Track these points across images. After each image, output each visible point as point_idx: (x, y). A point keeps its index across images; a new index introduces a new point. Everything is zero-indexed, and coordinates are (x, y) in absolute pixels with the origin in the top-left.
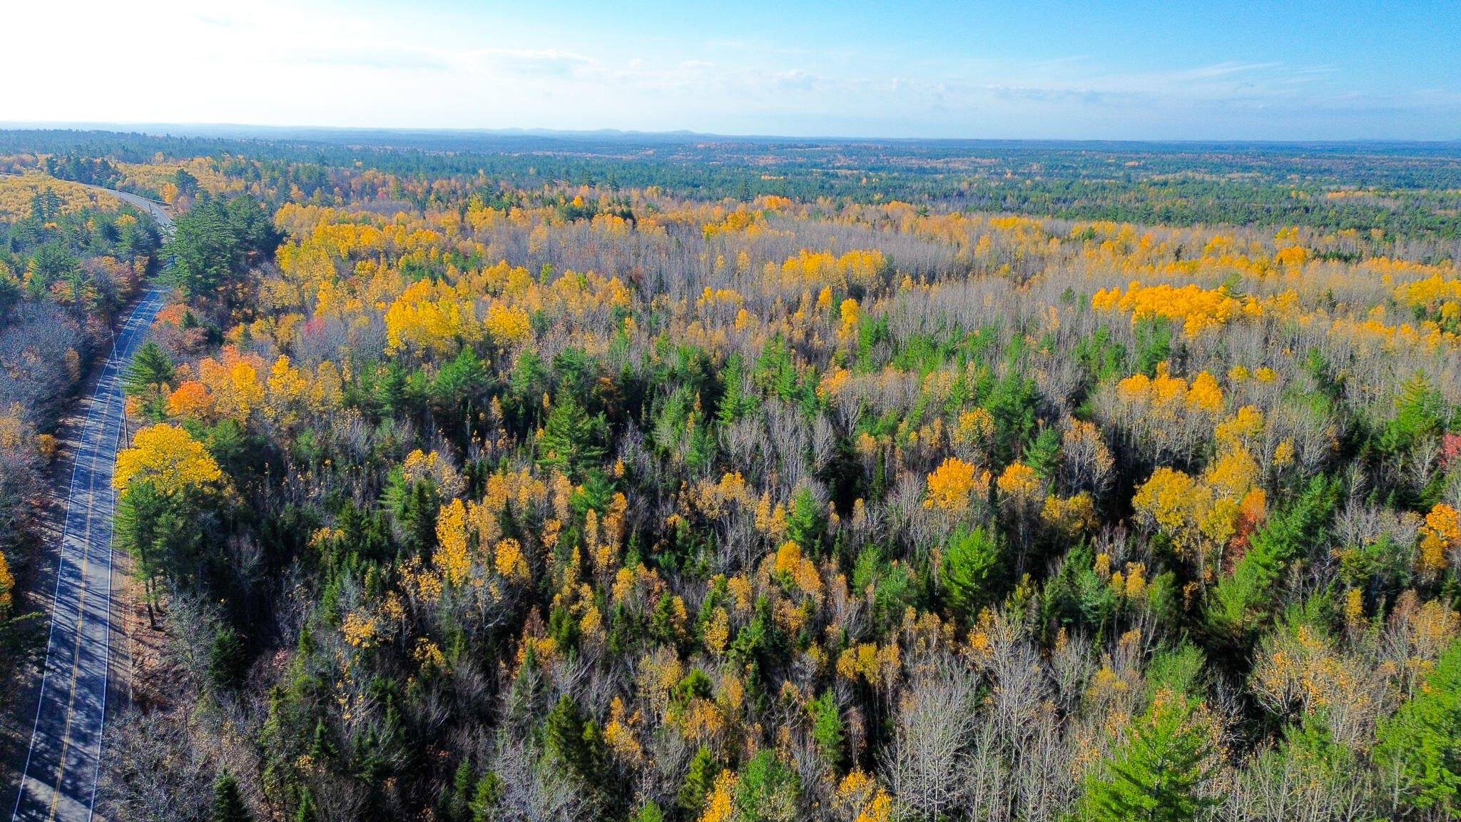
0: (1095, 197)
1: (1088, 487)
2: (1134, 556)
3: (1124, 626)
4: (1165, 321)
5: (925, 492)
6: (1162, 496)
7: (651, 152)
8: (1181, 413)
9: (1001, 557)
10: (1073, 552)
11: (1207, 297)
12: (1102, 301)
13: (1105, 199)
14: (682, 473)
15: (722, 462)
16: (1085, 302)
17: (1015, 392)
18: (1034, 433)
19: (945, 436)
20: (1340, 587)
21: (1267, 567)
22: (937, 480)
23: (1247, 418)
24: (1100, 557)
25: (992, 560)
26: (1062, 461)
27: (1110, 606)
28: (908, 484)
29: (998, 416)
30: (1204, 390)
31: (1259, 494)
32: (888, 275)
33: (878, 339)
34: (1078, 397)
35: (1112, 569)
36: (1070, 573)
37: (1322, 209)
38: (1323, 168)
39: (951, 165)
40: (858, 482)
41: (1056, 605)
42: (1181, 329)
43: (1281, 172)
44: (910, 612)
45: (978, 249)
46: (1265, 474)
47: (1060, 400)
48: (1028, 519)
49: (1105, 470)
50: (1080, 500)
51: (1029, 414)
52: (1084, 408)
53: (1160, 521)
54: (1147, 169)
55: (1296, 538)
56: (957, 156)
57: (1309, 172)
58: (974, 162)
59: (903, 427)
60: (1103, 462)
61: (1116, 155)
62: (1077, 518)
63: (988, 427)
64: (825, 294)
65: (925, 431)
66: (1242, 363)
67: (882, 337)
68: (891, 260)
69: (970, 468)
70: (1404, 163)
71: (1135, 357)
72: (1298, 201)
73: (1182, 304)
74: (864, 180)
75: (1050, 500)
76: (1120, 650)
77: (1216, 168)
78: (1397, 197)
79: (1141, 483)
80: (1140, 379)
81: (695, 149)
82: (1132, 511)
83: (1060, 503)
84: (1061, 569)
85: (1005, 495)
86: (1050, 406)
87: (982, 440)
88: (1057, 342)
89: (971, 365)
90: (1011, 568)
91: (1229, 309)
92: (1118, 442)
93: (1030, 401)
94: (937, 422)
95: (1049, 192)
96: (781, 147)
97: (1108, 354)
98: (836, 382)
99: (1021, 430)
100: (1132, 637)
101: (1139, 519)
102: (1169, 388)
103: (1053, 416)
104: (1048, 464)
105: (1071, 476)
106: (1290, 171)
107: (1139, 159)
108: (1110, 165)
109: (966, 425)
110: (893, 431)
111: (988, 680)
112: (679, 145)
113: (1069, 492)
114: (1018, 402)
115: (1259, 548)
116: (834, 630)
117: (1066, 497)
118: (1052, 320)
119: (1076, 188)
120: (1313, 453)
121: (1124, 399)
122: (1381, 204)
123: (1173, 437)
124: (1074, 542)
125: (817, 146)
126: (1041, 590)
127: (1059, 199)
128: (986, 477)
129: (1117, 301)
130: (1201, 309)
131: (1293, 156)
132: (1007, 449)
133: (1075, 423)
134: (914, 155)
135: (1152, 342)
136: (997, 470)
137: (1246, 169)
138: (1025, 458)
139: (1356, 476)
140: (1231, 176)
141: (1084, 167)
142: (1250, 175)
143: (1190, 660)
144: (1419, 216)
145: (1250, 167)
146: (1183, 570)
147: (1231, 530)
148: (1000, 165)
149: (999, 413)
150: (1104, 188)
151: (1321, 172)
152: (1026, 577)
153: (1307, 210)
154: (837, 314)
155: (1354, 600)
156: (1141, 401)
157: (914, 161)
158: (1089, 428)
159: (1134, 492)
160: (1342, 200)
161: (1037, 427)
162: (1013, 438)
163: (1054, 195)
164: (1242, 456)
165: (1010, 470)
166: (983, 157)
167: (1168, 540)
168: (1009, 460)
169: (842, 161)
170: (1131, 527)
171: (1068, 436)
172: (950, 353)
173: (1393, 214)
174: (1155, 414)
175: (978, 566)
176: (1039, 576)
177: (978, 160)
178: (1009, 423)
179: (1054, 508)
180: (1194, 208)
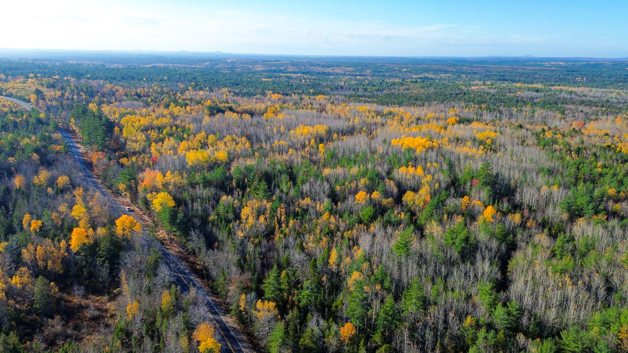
0: (391, 88)
1: (392, 196)
2: (403, 211)
3: (400, 224)
4: (412, 149)
5: (355, 199)
6: (408, 197)
7: (208, 63)
8: (414, 177)
9: (374, 212)
10: (389, 211)
11: (423, 141)
12: (394, 142)
13: (395, 89)
14: (293, 198)
15: (303, 195)
16: (390, 143)
17: (373, 173)
18: (379, 184)
19: (357, 186)
20: (443, 214)
21: (429, 211)
22: (358, 196)
23: (429, 178)
24: (395, 211)
25: (373, 213)
26: (386, 190)
27: (397, 221)
28: (350, 198)
29: (370, 180)
30: (420, 171)
31: (429, 196)
32: (329, 132)
33: (332, 157)
34: (389, 173)
35: (398, 214)
36: (389, 215)
37: (470, 94)
38: (474, 71)
39: (335, 71)
40: (336, 198)
41: (386, 221)
42: (416, 151)
43: (459, 73)
44: (357, 225)
45: (355, 121)
46: (433, 191)
47: (384, 174)
48: (379, 205)
49: (396, 192)
50: (390, 199)
51: (377, 178)
52: (390, 176)
53: (408, 203)
54: (410, 72)
55: (435, 205)
56: (337, 66)
57: (469, 73)
58: (344, 69)
59: (346, 183)
60: (395, 190)
61: (399, 66)
62: (390, 204)
63: (367, 182)
64: (313, 141)
65: (352, 184)
66: (430, 162)
67: (334, 156)
68: (330, 128)
69: (365, 193)
70: (503, 69)
71: (403, 161)
72: (462, 90)
73: (416, 143)
74: (303, 81)
75: (383, 200)
76: (399, 229)
77: (436, 72)
78: (495, 88)
79: (404, 195)
80: (404, 168)
81: (227, 62)
82: (402, 201)
83: (386, 200)
84: (387, 215)
85: (373, 199)
86: (382, 176)
87: (366, 186)
88: (382, 157)
89: (361, 166)
90: (376, 215)
91: (428, 144)
92: (399, 185)
93: (377, 175)
94: (355, 182)
95: (374, 86)
96: (264, 61)
97: (396, 160)
98: (327, 172)
99: (375, 183)
100: (402, 225)
101: (404, 203)
102: (411, 170)
103: (382, 179)
104: (382, 191)
105: (388, 194)
106: (463, 73)
107: (407, 68)
108: (397, 70)
109: (363, 182)
110: (344, 184)
111: (374, 236)
112: (219, 60)
113: (388, 198)
114: (374, 176)
115: (428, 207)
116: (341, 229)
117: (387, 199)
118: (381, 150)
119: (385, 85)
120: (443, 185)
121: (400, 173)
122: (489, 91)
123: (412, 183)
124: (389, 209)
125: (279, 61)
126: (383, 218)
127: (378, 90)
128: (368, 195)
129: (398, 142)
130: (421, 145)
131: (463, 66)
132: (372, 188)
133: (388, 180)
134: (320, 66)
135: (408, 156)
136: (371, 194)
137: (446, 72)
138: (377, 190)
139: (452, 191)
140: (441, 75)
141: (387, 72)
142: (448, 75)
143: (412, 227)
144: (501, 96)
145: (449, 71)
146: (413, 214)
147: (423, 204)
148: (354, 71)
149: (370, 179)
150: (394, 84)
151: (473, 74)
152: (380, 216)
153: (464, 94)
154: (318, 148)
155: (445, 216)
156: (405, 174)
157: (320, 69)
158: (392, 182)
159: (403, 197)
160: (476, 89)
161: (379, 182)
162: (374, 185)
163: (377, 88)
164: (427, 187)
165: (374, 193)
166: (347, 67)
167: (410, 208)
168: (373, 191)
169: (291, 69)
170: (402, 205)
171: (387, 184)
172: (355, 162)
173: (493, 95)
174: (408, 177)
175: (370, 214)
176: (382, 216)
177: (345, 68)
178: (373, 181)
179: (385, 202)
180: (426, 93)
